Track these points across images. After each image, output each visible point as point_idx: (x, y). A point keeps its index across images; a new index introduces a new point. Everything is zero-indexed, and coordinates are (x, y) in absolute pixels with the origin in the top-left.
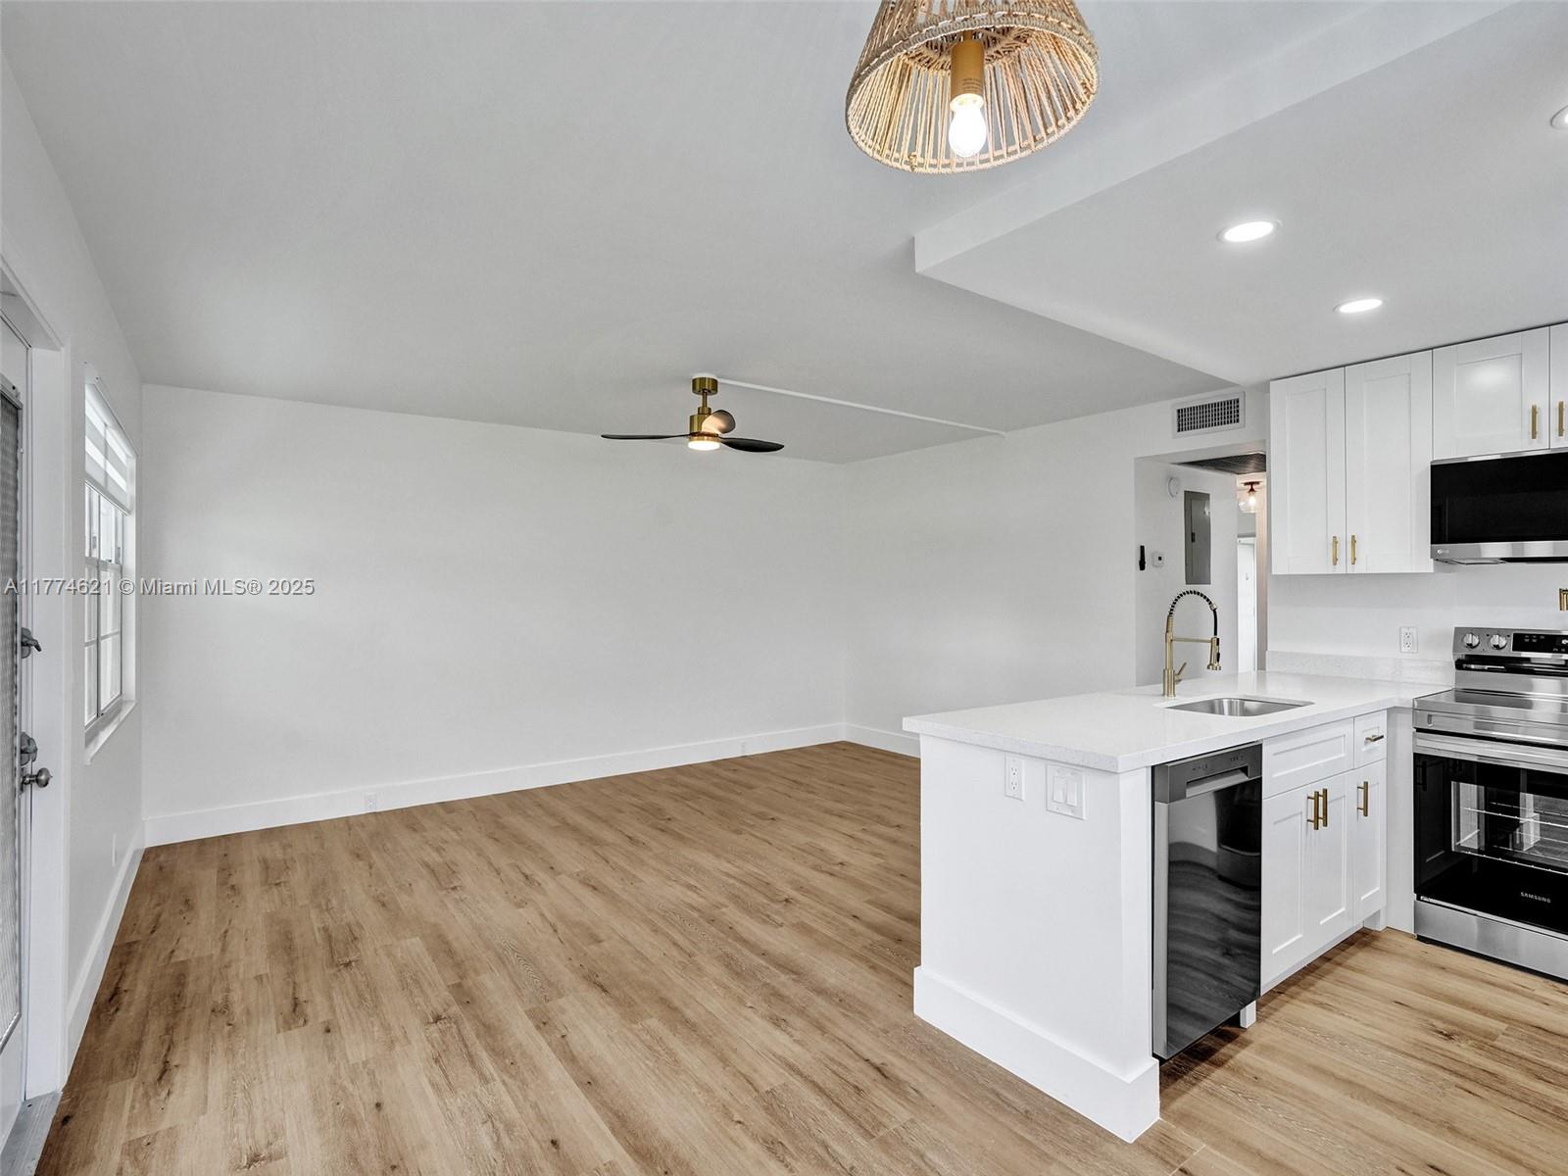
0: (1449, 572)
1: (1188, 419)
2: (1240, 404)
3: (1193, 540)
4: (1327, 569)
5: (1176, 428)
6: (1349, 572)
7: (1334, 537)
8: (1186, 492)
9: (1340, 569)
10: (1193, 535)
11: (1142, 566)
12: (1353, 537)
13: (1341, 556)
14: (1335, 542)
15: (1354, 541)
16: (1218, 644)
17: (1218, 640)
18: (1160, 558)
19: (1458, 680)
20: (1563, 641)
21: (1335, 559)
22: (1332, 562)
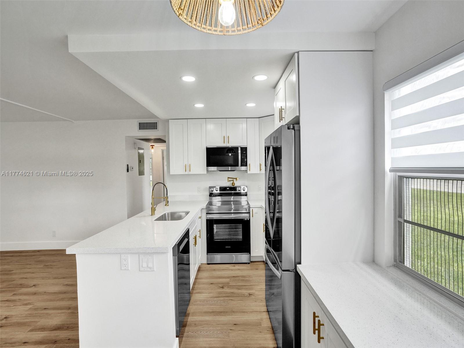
1: (142, 126)
2: (158, 124)
4: (184, 173)
5: (139, 128)
6: (189, 174)
7: (186, 164)
8: (138, 148)
9: (187, 173)
10: (140, 161)
11: (128, 171)
12: (190, 164)
14: (186, 166)
15: (190, 166)
18: (133, 168)
20: (227, 189)
21: (186, 170)
22: (185, 171)
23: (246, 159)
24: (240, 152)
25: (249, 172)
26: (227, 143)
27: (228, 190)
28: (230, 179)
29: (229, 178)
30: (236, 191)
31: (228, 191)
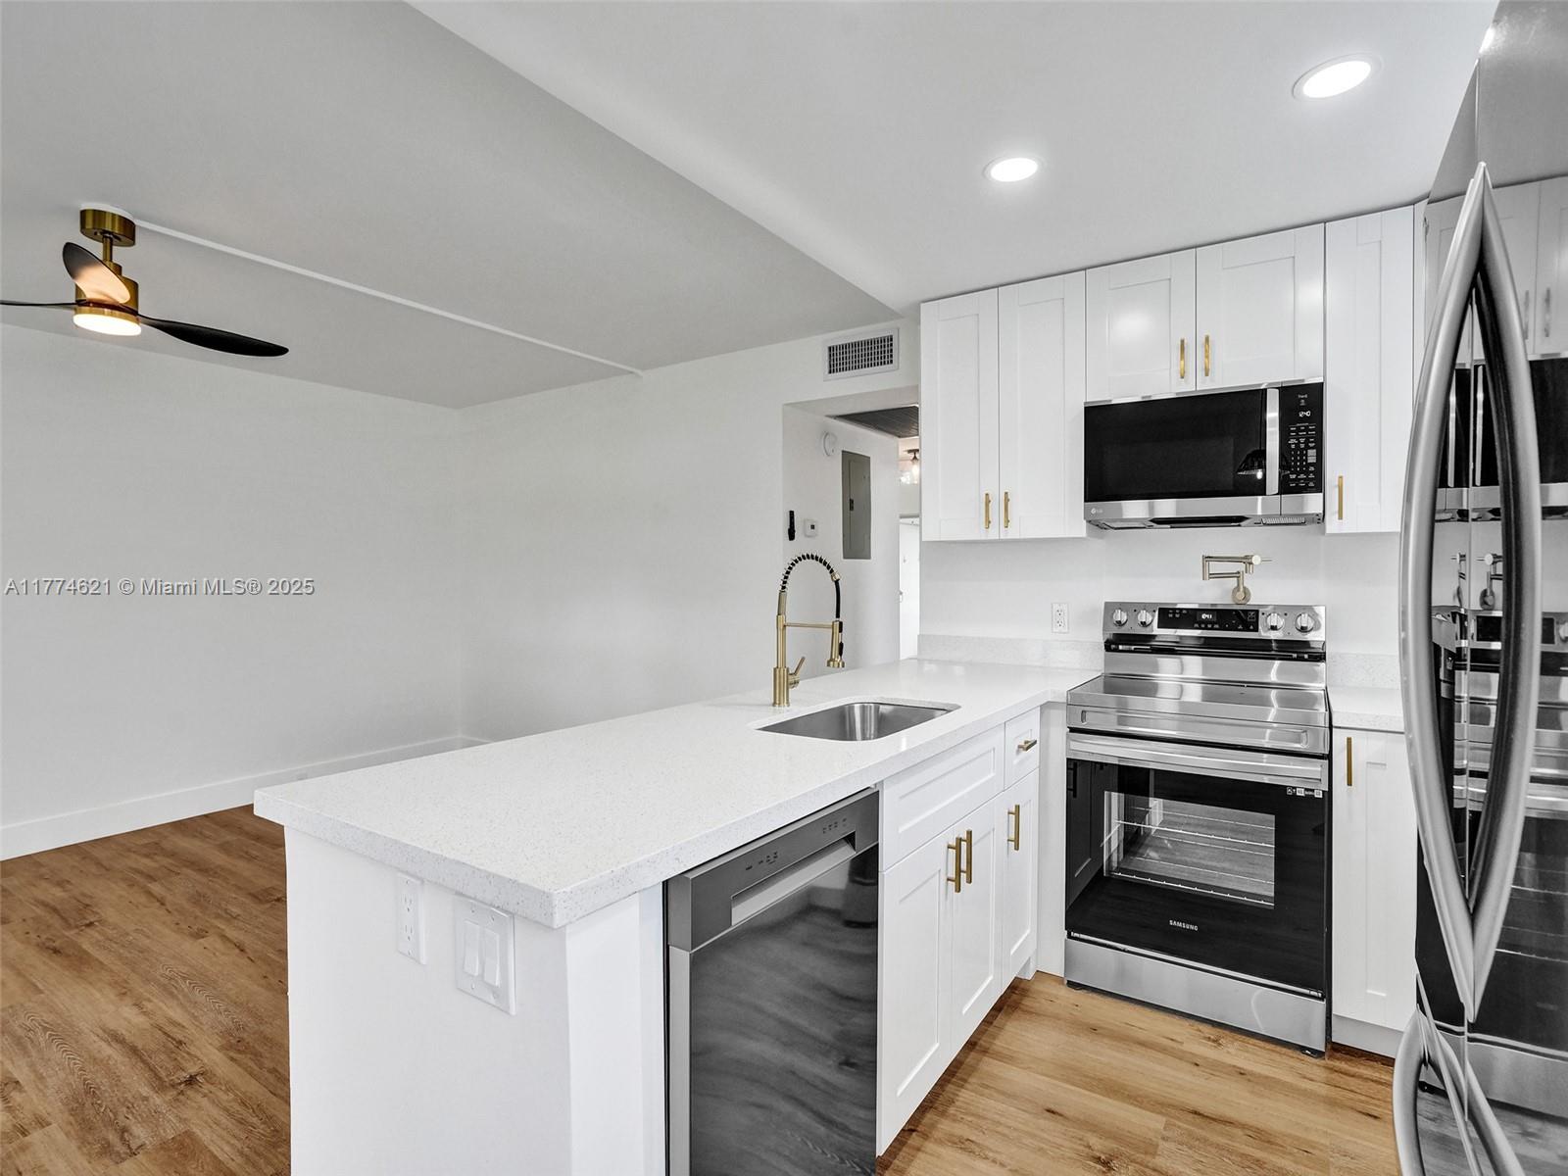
0: (1102, 538)
1: (841, 359)
2: (894, 342)
3: (851, 508)
4: (977, 533)
5: (827, 370)
6: (1002, 537)
7: (987, 495)
8: (843, 452)
9: (993, 534)
10: (851, 502)
11: (791, 535)
12: (1006, 493)
13: (993, 517)
14: (988, 502)
15: (1007, 500)
16: (841, 631)
17: (841, 624)
18: (813, 527)
19: (1107, 663)
20: (1204, 616)
21: (988, 522)
22: (983, 525)
23: (1312, 453)
24: (1273, 415)
25: (1332, 525)
26: (1201, 373)
27: (1206, 622)
28: (1216, 567)
29: (1209, 558)
30: (1256, 629)
31: (1206, 628)
